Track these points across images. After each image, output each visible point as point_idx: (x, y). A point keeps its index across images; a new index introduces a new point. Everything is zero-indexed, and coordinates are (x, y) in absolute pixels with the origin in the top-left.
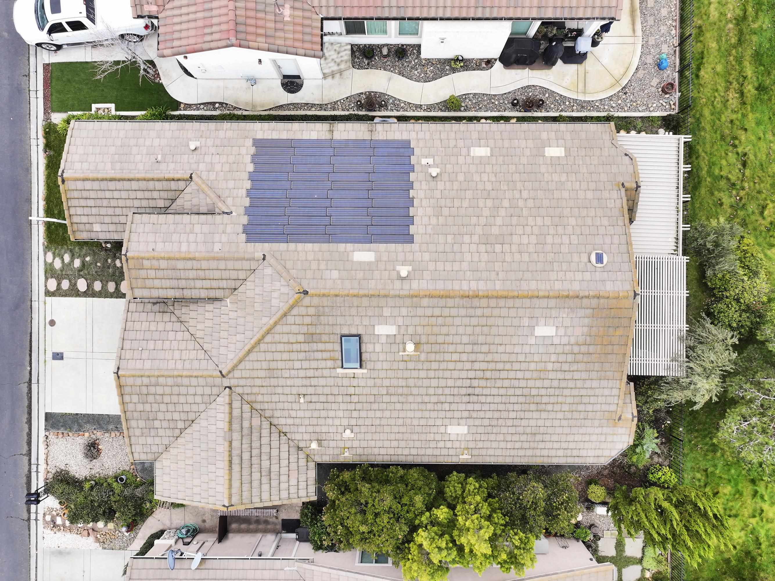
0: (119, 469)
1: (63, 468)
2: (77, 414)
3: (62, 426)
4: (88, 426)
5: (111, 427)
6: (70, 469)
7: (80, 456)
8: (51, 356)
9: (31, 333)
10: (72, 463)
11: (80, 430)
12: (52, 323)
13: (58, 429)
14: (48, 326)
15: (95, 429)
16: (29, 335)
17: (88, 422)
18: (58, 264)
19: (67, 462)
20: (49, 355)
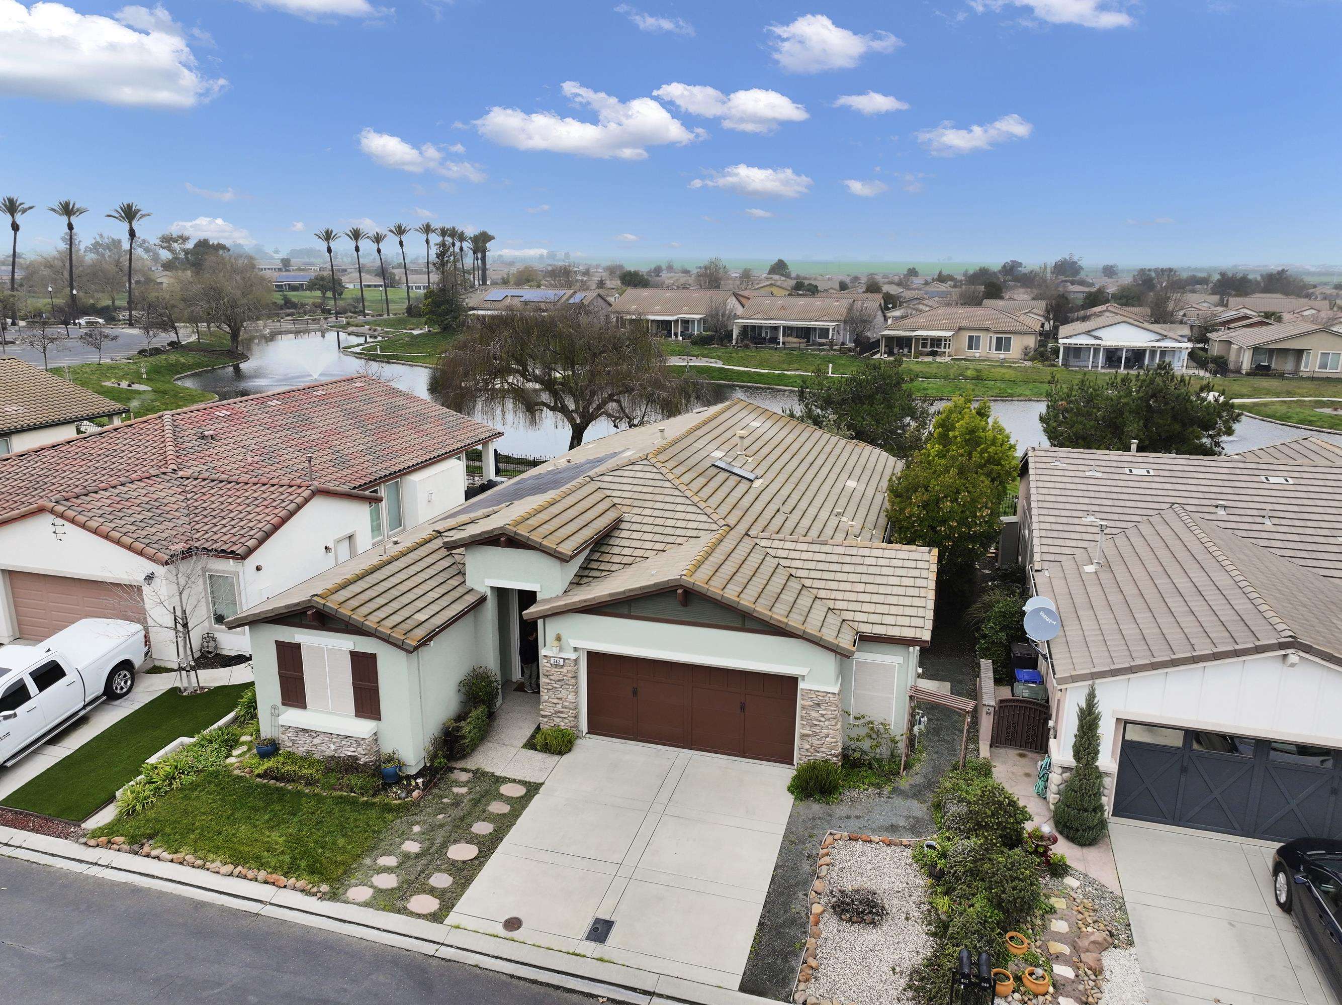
0: (910, 865)
1: (903, 982)
2: (761, 924)
3: (785, 960)
4: (796, 907)
5: (806, 867)
6: (907, 965)
7: (871, 935)
8: (592, 945)
9: (512, 976)
10: (890, 957)
11: (804, 925)
12: (513, 924)
13: (792, 970)
14: (515, 934)
15: (806, 895)
16: (515, 982)
17: (786, 906)
18: (387, 881)
19: (887, 969)
20: (591, 948)
